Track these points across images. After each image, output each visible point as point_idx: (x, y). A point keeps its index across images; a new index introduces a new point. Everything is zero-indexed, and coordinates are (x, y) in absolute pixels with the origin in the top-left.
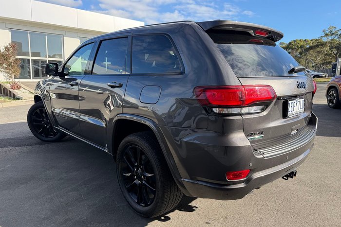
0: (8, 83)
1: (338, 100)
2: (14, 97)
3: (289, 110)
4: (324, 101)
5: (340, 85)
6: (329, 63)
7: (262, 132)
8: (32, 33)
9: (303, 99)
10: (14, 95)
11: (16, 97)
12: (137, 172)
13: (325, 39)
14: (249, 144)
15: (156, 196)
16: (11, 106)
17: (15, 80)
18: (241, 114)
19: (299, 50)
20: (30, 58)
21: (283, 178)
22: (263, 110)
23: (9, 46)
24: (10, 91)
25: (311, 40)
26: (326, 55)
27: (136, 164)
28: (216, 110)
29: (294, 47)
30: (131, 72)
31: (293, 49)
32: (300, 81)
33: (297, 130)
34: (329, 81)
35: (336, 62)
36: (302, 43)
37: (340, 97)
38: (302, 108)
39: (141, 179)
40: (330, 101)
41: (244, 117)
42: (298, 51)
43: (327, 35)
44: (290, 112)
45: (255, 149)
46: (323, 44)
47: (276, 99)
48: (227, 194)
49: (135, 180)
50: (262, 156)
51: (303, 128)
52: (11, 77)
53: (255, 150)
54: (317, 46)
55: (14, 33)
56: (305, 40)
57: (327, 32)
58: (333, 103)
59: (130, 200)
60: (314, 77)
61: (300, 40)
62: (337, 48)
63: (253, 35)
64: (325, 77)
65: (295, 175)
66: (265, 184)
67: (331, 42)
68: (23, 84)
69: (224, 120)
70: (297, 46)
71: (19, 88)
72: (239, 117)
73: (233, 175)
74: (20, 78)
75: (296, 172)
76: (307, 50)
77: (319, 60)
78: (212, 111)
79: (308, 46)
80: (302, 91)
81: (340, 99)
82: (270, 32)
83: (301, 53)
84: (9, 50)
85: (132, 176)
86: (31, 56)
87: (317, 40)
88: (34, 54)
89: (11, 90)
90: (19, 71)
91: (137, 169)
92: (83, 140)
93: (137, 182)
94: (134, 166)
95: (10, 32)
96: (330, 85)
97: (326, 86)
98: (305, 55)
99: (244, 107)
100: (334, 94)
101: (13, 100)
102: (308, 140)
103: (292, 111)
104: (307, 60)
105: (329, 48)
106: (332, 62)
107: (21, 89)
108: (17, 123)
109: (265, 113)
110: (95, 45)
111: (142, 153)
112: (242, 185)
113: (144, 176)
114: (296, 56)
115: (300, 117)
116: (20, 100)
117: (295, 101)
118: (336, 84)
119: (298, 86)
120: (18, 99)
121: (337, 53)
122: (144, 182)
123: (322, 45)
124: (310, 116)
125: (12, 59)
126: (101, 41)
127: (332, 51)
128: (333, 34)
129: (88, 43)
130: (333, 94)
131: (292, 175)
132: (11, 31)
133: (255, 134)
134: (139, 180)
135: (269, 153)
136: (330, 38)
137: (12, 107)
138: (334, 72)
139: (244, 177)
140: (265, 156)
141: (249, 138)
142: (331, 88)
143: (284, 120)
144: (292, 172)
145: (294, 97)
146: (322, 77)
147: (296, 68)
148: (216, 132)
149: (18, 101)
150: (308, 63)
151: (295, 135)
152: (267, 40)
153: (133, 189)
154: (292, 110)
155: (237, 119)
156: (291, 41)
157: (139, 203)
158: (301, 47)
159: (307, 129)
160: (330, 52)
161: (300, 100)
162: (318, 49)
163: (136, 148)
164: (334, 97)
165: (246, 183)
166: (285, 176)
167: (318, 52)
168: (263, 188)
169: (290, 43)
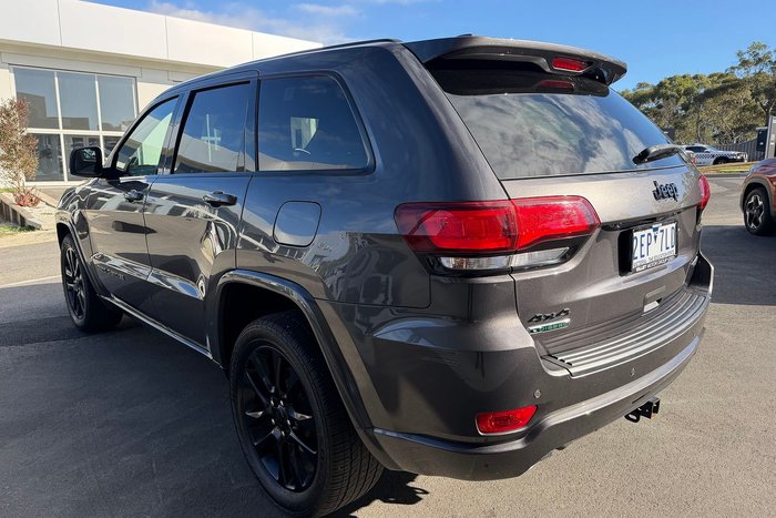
0: (8, 190)
1: (768, 216)
2: (24, 225)
3: (637, 253)
4: (738, 220)
5: (772, 180)
6: (751, 128)
7: (567, 312)
8: (65, 75)
9: (674, 225)
10: (23, 219)
11: (28, 224)
12: (274, 409)
13: (740, 74)
14: (531, 343)
15: (318, 469)
16: (14, 245)
17: (27, 184)
18: (511, 271)
19: (683, 100)
20: (61, 132)
21: (627, 417)
22: (565, 259)
23: (8, 107)
24: (14, 211)
25: (710, 77)
26: (744, 109)
27: (273, 391)
28: (449, 262)
29: (669, 93)
30: (257, 168)
31: (667, 98)
32: (663, 180)
33: (659, 301)
34: (749, 169)
35: (767, 125)
36: (688, 85)
37: (773, 210)
38: (669, 245)
39: (284, 427)
40: (751, 219)
41: (518, 277)
42: (680, 103)
43: (744, 63)
44: (639, 259)
45: (551, 351)
46: (736, 85)
47: (598, 230)
48: (487, 466)
49: (273, 427)
50: (565, 373)
51: (677, 293)
52: (16, 178)
53: (550, 355)
54: (723, 90)
55: (21, 74)
56: (696, 77)
57: (746, 57)
58: (757, 223)
59: (262, 474)
60: (716, 162)
61: (684, 77)
62: (769, 93)
63: (548, 70)
64: (742, 160)
65: (656, 410)
66: (575, 438)
67: (756, 79)
68: (46, 192)
69: (472, 286)
70: (678, 91)
71: (34, 202)
72: (506, 279)
73: (496, 420)
74: (38, 179)
75: (658, 404)
76: (701, 99)
77: (727, 122)
78: (440, 264)
79: (702, 91)
80: (667, 205)
81: (772, 214)
82: (590, 61)
83: (685, 107)
84: (8, 115)
85: (266, 417)
86: (64, 128)
87: (721, 76)
88: (70, 123)
89: (17, 208)
90: (35, 161)
91: (277, 403)
92: (162, 330)
93: (277, 432)
94: (268, 396)
95: (13, 75)
96: (752, 181)
97: (741, 183)
98: (697, 111)
99: (516, 253)
100: (760, 203)
101: (20, 230)
102: (692, 320)
103: (642, 256)
104: (699, 121)
105: (750, 93)
106: (757, 126)
107: (41, 204)
108: (22, 288)
109: (569, 266)
110: (179, 103)
111: (285, 364)
112: (517, 445)
113: (292, 420)
114: (674, 114)
115: (666, 267)
116: (37, 232)
117: (651, 231)
118: (764, 179)
119: (658, 195)
120: (31, 228)
121: (769, 104)
122: (292, 434)
123: (734, 87)
124: (694, 263)
125: (17, 137)
126: (193, 94)
127: (757, 100)
128: (760, 60)
129: (164, 98)
130: (756, 201)
131: (649, 409)
132: (15, 71)
133: (547, 318)
134: (282, 429)
135: (583, 363)
136: (753, 70)
137: (15, 248)
138: (763, 149)
139: (523, 425)
140: (572, 370)
141: (531, 328)
142: (752, 188)
143: (624, 278)
144: (649, 404)
145: (649, 221)
146: (734, 161)
147: (653, 150)
148: (454, 318)
149: (31, 233)
150: (703, 129)
151: (654, 313)
152: (587, 81)
153: (268, 449)
154: (644, 252)
155: (498, 283)
156: (663, 80)
157: (282, 483)
158: (688, 92)
159: (686, 295)
160: (753, 102)
161: (664, 228)
162: (725, 95)
163: (270, 351)
164: (760, 209)
165: (527, 441)
166: (632, 413)
167: (725, 103)
168: (571, 447)
169: (661, 85)
